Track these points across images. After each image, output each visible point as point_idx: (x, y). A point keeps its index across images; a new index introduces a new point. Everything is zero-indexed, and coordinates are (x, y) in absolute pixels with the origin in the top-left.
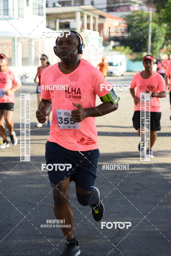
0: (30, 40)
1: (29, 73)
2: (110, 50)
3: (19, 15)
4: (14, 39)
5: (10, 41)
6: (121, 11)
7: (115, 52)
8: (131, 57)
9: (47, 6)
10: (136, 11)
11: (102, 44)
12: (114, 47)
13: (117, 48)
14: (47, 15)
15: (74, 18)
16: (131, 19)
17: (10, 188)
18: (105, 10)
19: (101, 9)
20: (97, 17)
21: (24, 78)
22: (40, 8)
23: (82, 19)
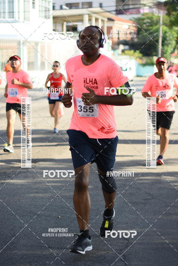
0: (37, 44)
1: (35, 78)
2: (119, 55)
3: (24, 18)
4: (20, 42)
5: (15, 44)
6: (131, 14)
7: (124, 57)
8: (141, 62)
9: (54, 8)
10: (146, 14)
11: (111, 48)
12: (123, 51)
13: (126, 52)
14: (54, 18)
15: (82, 21)
16: (141, 21)
17: (14, 198)
18: (114, 13)
19: (109, 12)
20: (106, 20)
22: (47, 10)
23: (90, 22)
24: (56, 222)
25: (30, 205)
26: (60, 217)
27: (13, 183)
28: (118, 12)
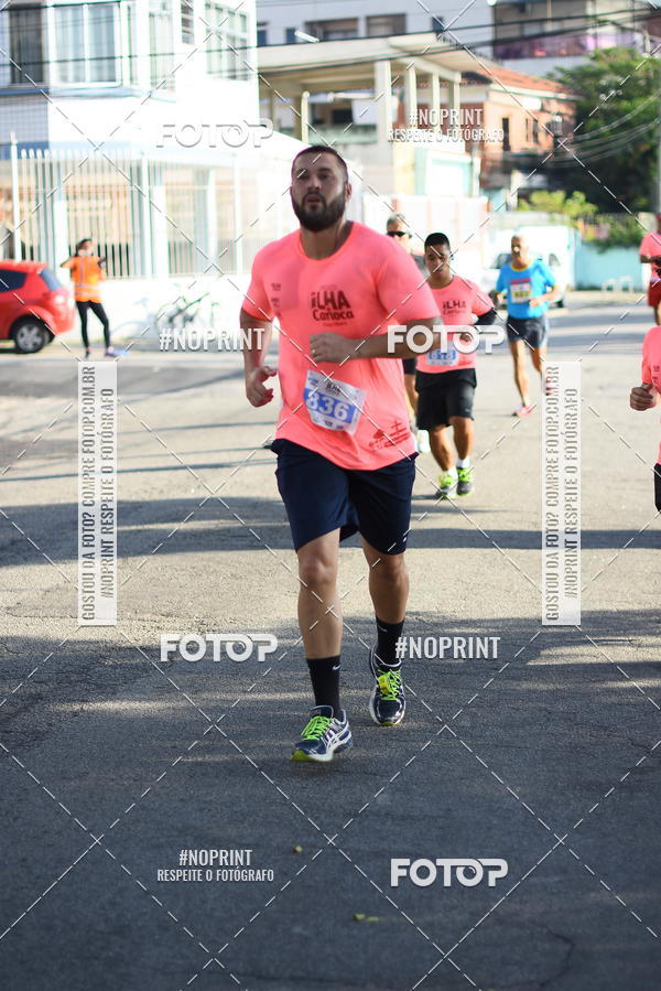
0: (202, 175)
2: (508, 207)
3: (154, 76)
4: (139, 169)
5: (119, 179)
6: (549, 55)
7: (527, 215)
8: (591, 232)
9: (262, 40)
10: (607, 52)
11: (476, 184)
12: (524, 195)
13: (535, 198)
14: (266, 75)
15: (369, 85)
16: (588, 82)
17: (121, 773)
18: (488, 50)
19: (472, 48)
20: (458, 78)
21: (178, 320)
22: (237, 48)
23: (398, 91)
24: (285, 870)
25: (182, 800)
26: (299, 849)
27: (117, 712)
28: (501, 49)
